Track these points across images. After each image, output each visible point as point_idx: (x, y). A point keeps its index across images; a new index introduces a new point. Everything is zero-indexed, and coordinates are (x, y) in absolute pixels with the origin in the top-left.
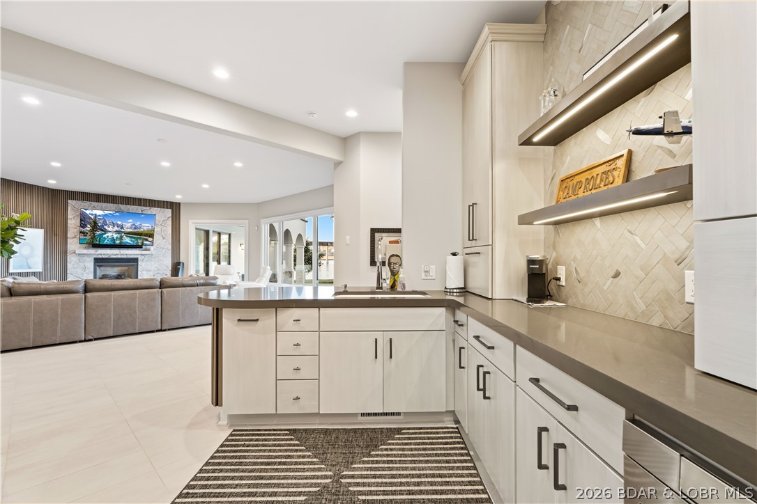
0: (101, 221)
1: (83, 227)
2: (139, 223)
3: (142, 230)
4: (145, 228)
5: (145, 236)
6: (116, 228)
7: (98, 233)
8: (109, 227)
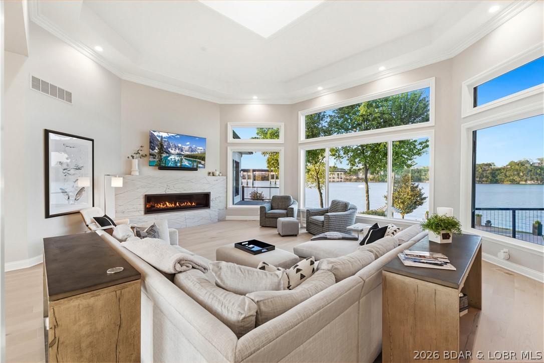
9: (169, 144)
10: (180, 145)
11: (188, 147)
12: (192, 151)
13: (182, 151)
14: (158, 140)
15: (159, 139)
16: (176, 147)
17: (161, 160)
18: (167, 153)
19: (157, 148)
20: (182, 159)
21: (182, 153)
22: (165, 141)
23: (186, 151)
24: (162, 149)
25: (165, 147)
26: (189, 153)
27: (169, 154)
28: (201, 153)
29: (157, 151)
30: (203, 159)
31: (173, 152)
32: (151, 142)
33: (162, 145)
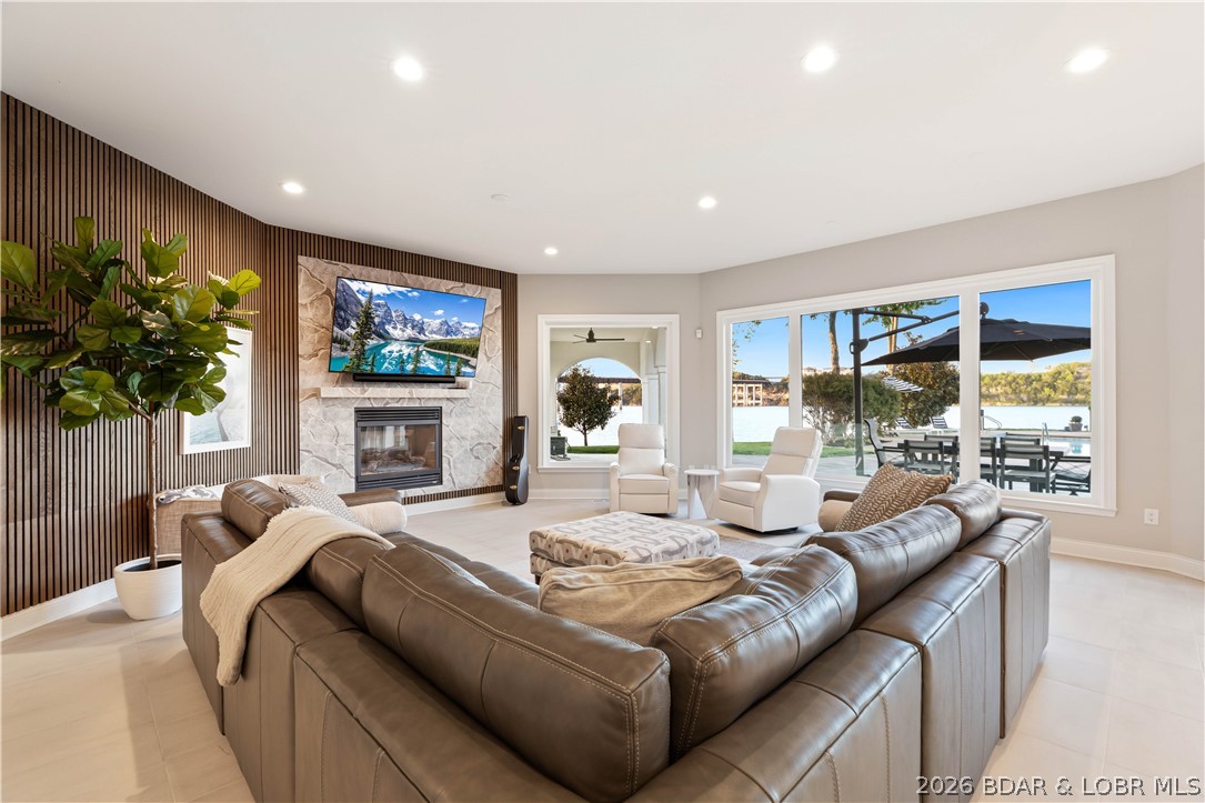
0: (380, 312)
1: (342, 327)
2: (455, 319)
3: (460, 337)
4: (466, 332)
5: (464, 352)
6: (409, 332)
7: (372, 342)
8: (395, 328)
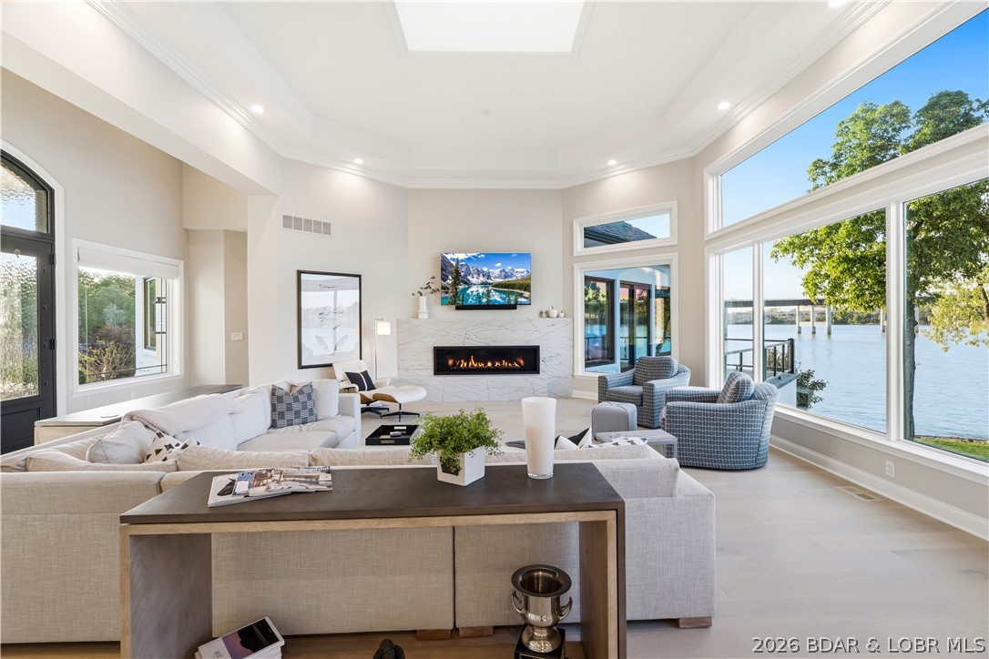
9: (468, 269)
10: (485, 269)
11: (499, 270)
12: (506, 277)
13: (489, 277)
14: (452, 265)
15: (454, 263)
16: (479, 273)
17: (456, 295)
18: (465, 283)
19: (450, 277)
20: (489, 292)
21: (490, 281)
22: (462, 265)
23: (495, 278)
24: (458, 278)
25: (462, 274)
26: (500, 280)
27: (469, 284)
28: (523, 279)
29: (450, 282)
30: (527, 287)
31: (474, 280)
32: (442, 269)
33: (457, 272)
